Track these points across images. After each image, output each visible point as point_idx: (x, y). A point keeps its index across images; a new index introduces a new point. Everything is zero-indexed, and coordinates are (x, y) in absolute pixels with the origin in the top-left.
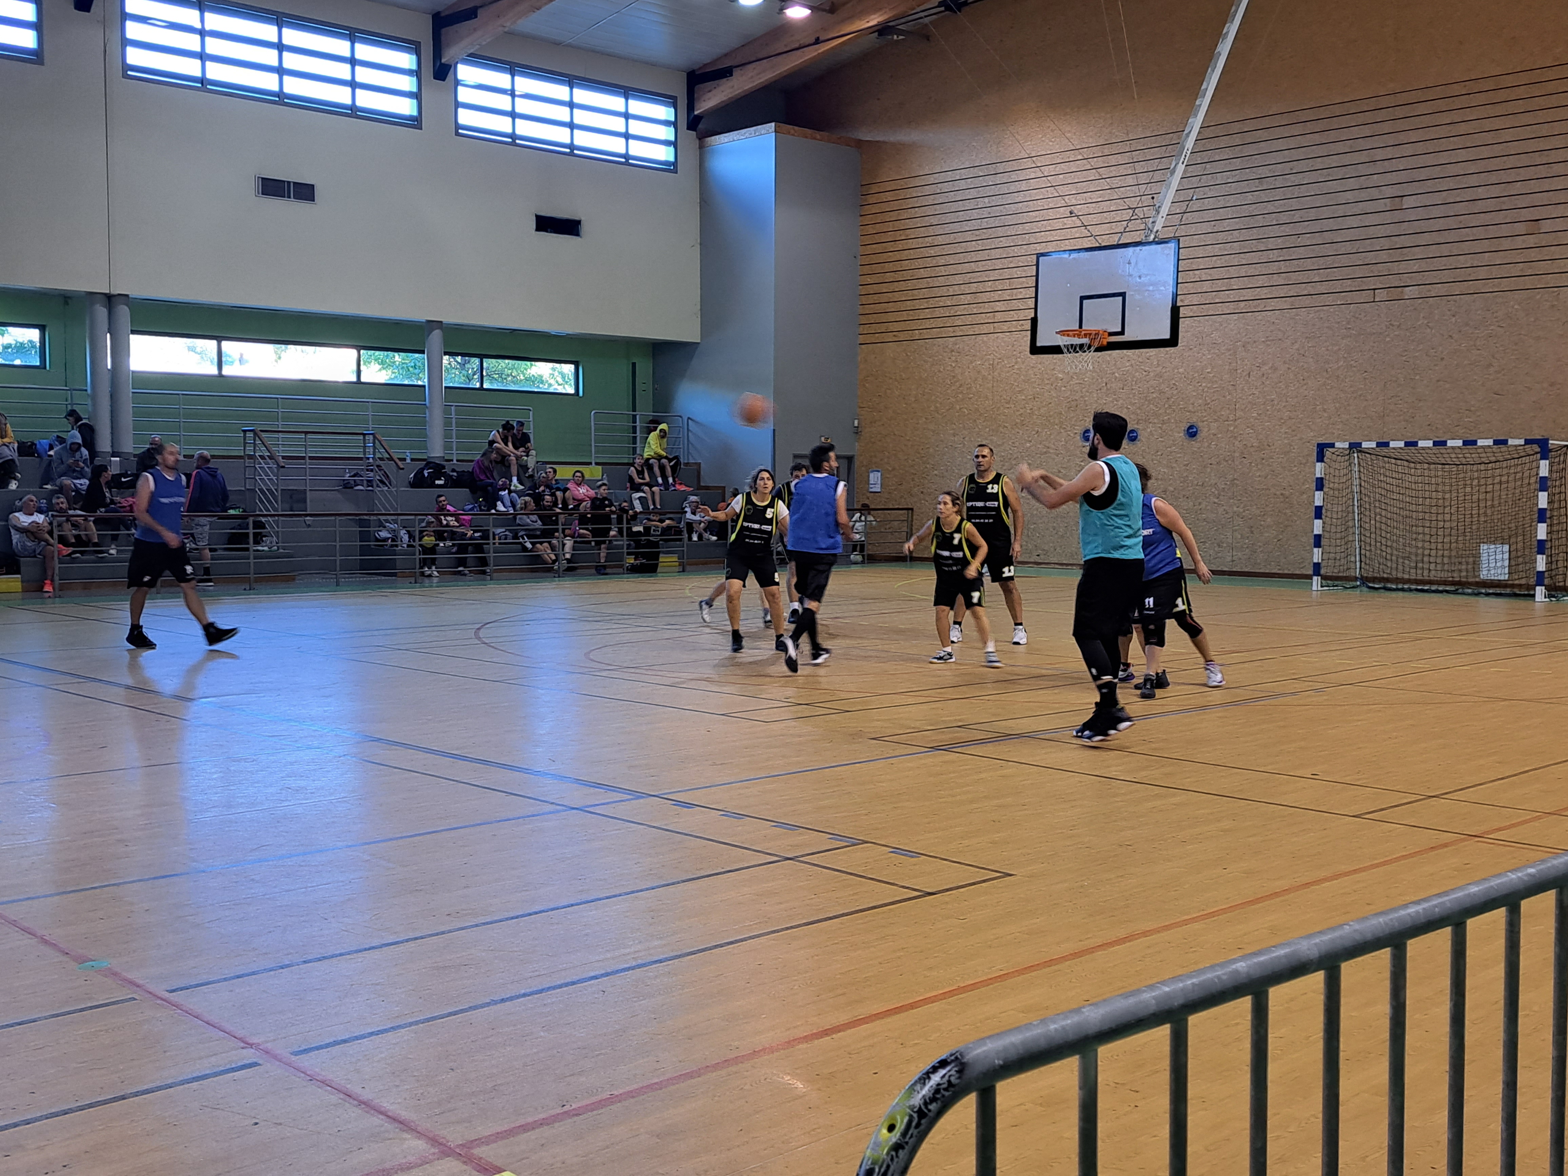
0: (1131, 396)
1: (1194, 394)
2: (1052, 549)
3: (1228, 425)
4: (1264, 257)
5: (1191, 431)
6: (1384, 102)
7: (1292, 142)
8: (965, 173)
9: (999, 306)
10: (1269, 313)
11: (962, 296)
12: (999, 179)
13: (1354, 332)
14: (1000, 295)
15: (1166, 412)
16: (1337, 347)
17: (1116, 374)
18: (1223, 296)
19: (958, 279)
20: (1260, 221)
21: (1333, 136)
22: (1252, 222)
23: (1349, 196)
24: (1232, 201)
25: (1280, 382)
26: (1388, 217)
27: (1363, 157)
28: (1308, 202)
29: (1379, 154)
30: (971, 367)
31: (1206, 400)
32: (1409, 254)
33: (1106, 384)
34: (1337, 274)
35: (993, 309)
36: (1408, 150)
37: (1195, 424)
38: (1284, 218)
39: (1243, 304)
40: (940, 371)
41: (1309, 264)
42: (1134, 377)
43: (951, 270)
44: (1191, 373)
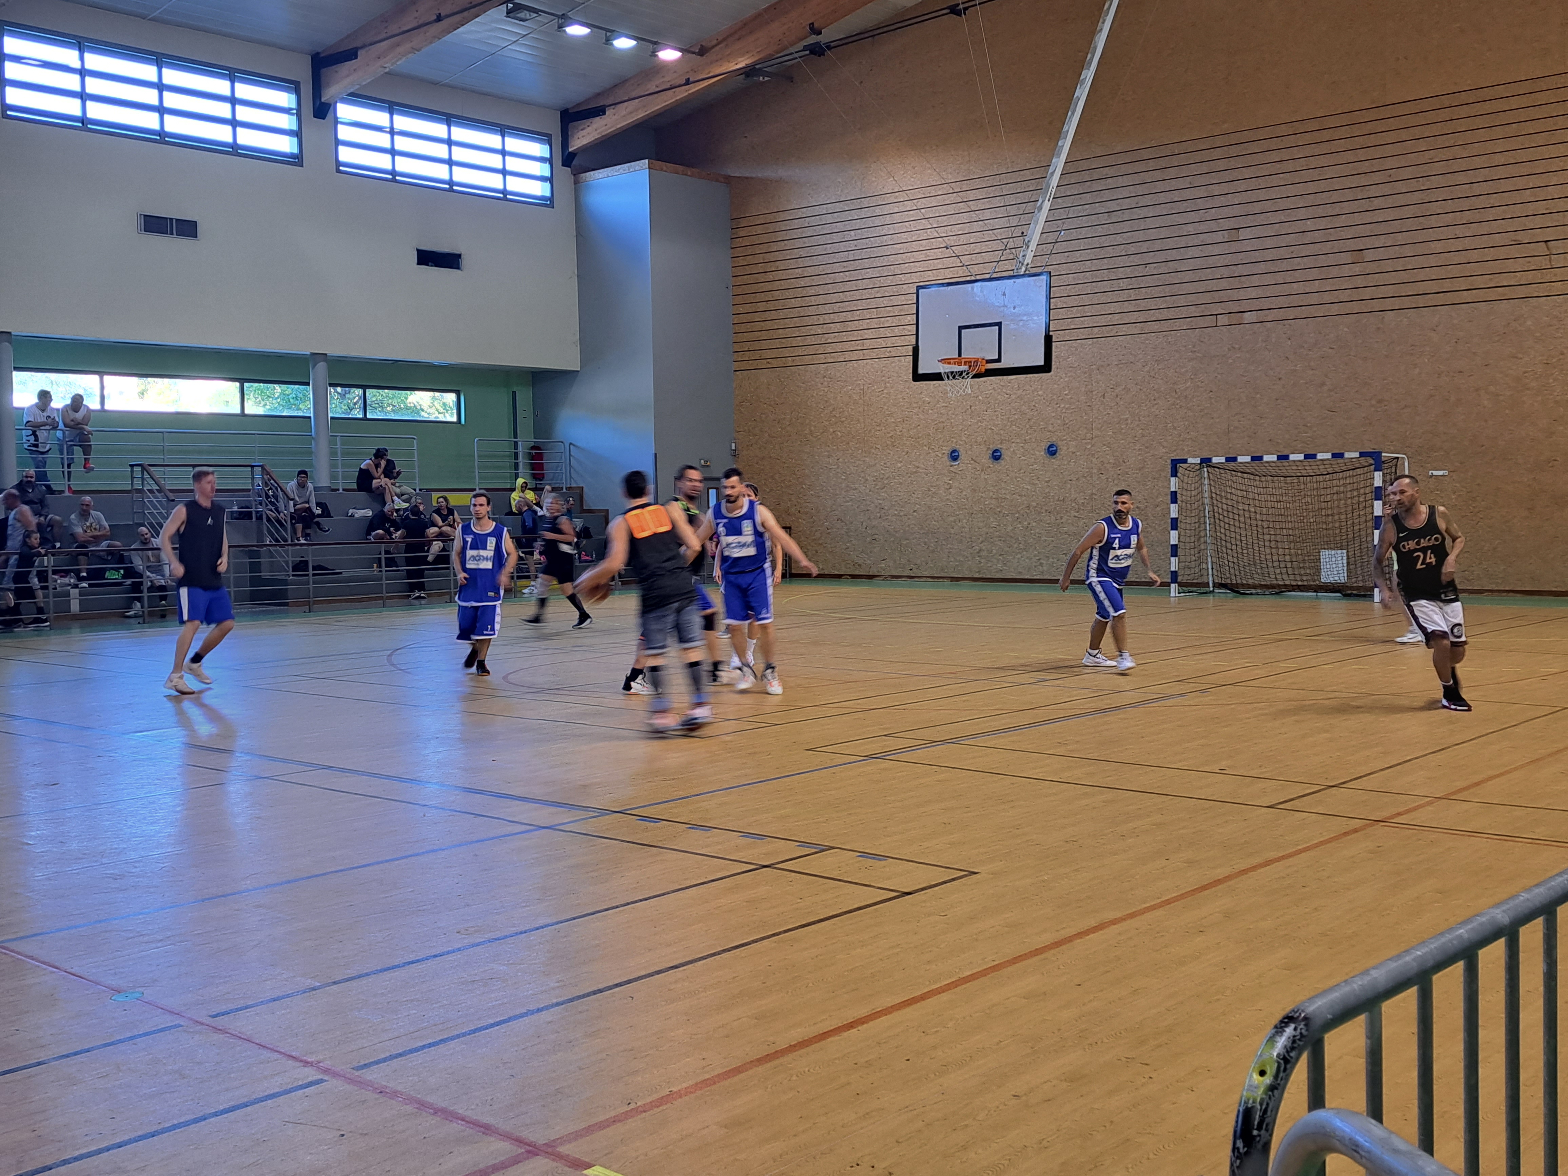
0: (994, 418)
1: (1053, 414)
2: (924, 564)
3: (1086, 443)
4: (1116, 285)
5: (1051, 449)
6: (1219, 141)
7: (1137, 179)
8: (831, 208)
9: (868, 334)
10: (1121, 338)
11: (831, 325)
12: (864, 213)
13: (1198, 355)
14: (868, 323)
15: (1027, 432)
16: (1183, 370)
17: (980, 398)
18: (1078, 323)
19: (827, 309)
20: (1111, 252)
21: (1172, 172)
22: (1102, 253)
23: (1191, 229)
24: (1084, 233)
25: (1133, 403)
26: (1224, 248)
27: (1201, 192)
28: (1152, 234)
29: (1216, 190)
30: (842, 392)
31: (1064, 421)
32: (1246, 281)
33: (971, 406)
34: (1182, 301)
35: (861, 336)
36: (1242, 186)
37: (1055, 443)
38: (1132, 249)
39: (1096, 330)
40: (812, 396)
41: (1156, 292)
42: (997, 400)
43: (821, 299)
44: (1050, 395)
